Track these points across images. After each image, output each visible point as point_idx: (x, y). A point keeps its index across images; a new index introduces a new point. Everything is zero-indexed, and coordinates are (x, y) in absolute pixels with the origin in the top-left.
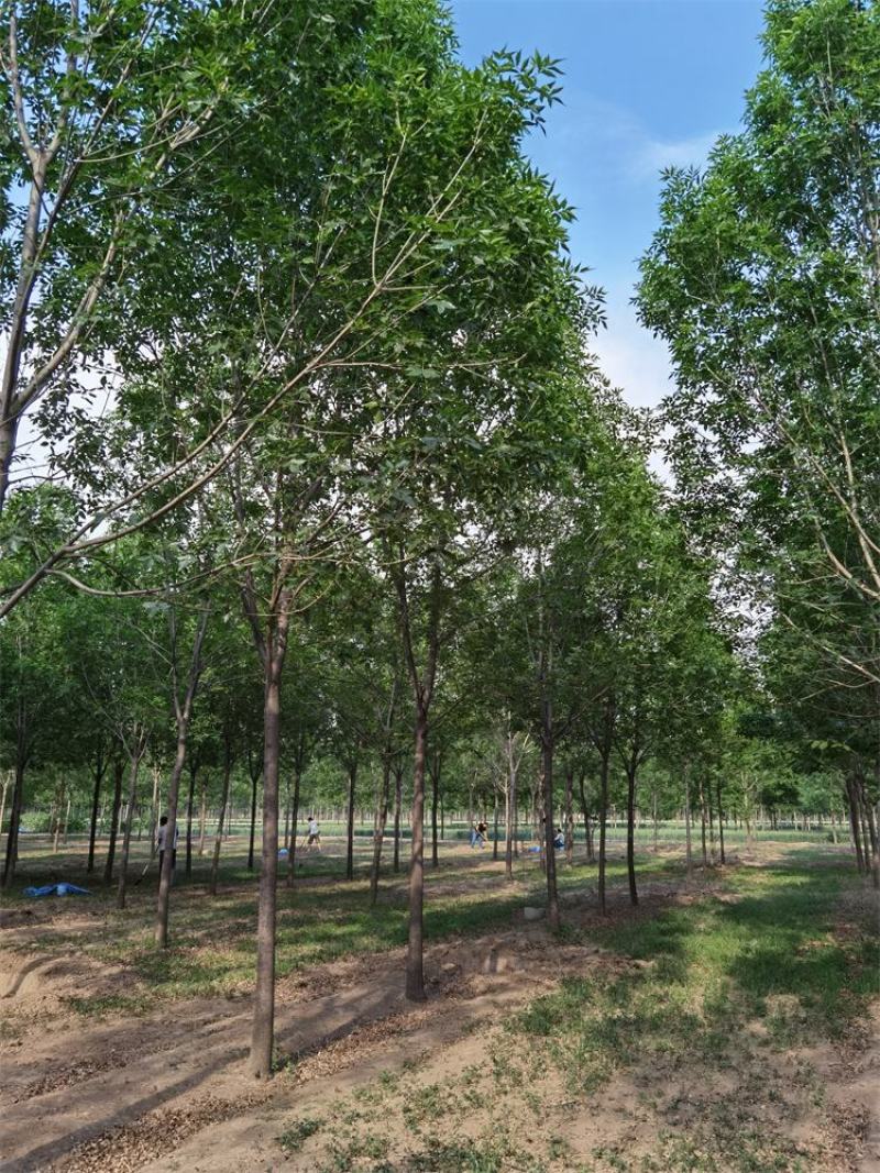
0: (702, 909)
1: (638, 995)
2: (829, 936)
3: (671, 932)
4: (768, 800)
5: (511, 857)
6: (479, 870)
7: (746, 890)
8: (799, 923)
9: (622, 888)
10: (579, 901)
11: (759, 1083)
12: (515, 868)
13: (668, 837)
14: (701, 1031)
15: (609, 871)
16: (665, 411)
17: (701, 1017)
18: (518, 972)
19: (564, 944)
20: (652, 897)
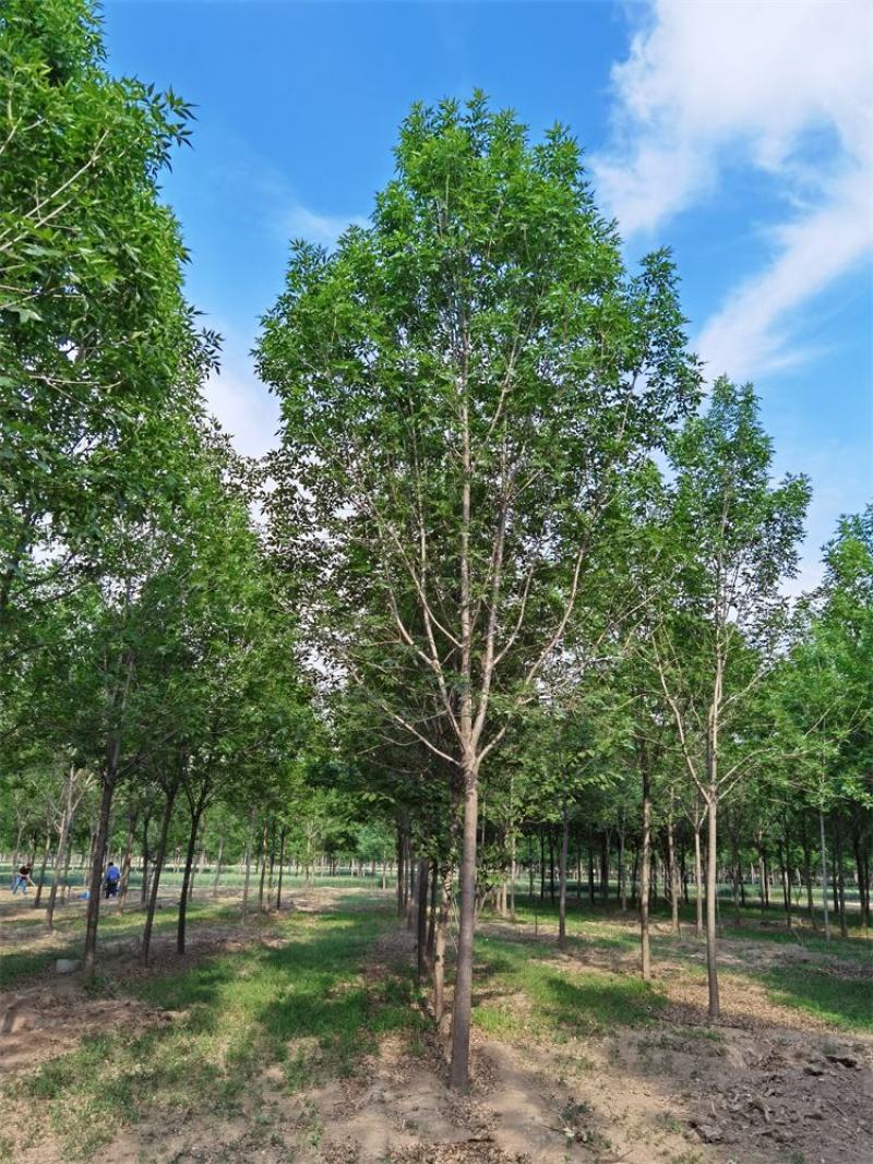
0: (247, 955)
1: (162, 1049)
2: (359, 978)
3: (212, 980)
4: (329, 847)
5: (52, 905)
6: (15, 918)
7: (293, 935)
8: (335, 966)
9: (171, 937)
10: (121, 952)
11: (264, 1128)
12: (56, 916)
13: (229, 883)
14: (218, 1080)
15: (158, 919)
16: (268, 464)
17: (222, 1066)
18: (35, 1032)
19: (93, 998)
20: (200, 945)
